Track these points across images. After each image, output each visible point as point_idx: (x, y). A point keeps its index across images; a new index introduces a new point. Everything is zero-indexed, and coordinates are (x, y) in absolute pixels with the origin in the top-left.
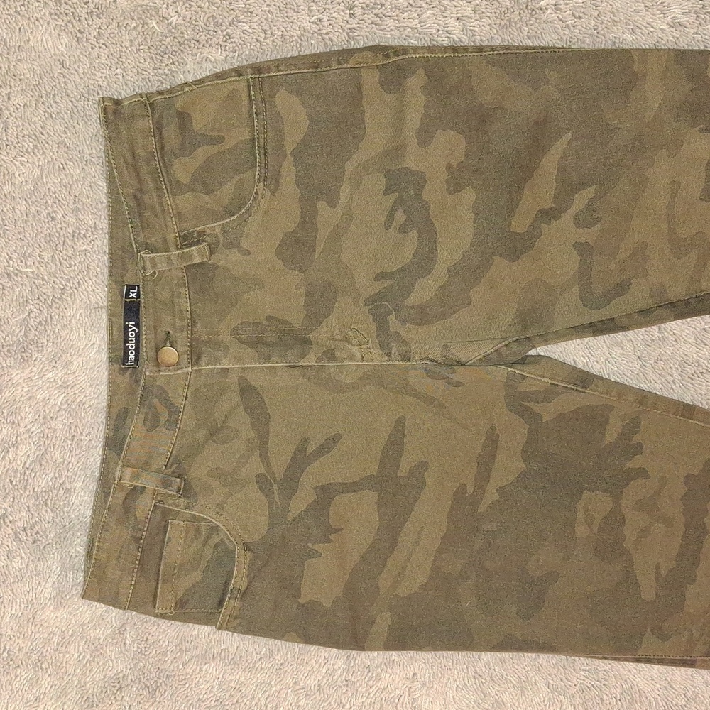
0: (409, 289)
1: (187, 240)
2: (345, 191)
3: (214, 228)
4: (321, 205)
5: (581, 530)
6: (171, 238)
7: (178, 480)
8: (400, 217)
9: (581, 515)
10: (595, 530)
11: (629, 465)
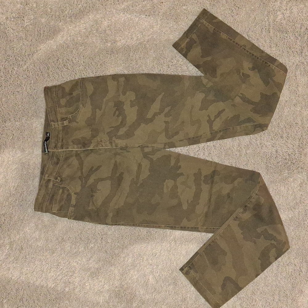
0: (118, 131)
1: (63, 119)
2: (103, 106)
3: (70, 116)
4: (97, 110)
5: (165, 190)
6: (59, 119)
7: (59, 178)
8: (117, 112)
9: (165, 186)
10: (169, 190)
11: (178, 172)
